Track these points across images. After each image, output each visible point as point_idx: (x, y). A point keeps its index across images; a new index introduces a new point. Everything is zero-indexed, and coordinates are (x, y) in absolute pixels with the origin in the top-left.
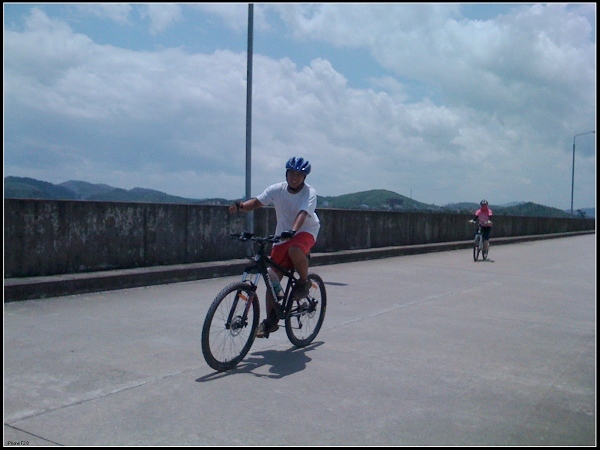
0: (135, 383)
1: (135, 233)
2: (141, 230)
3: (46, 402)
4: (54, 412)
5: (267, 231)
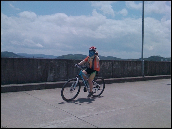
0: (112, 110)
1: (110, 69)
2: (111, 68)
3: (89, 113)
4: (91, 116)
5: (148, 68)
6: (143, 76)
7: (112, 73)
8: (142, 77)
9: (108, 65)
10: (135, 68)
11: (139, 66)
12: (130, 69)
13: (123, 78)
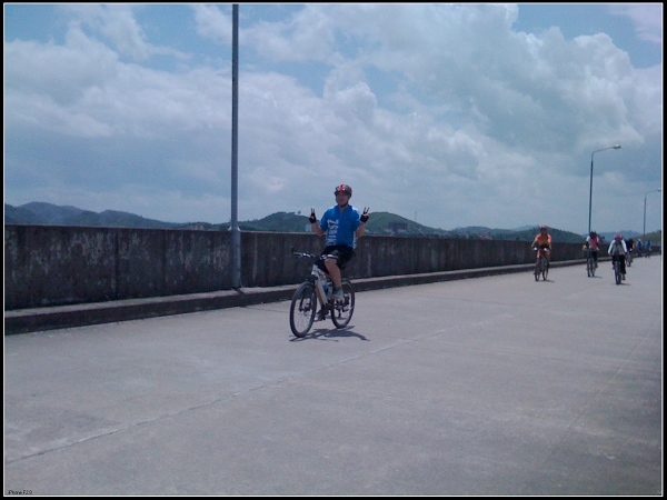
5: (256, 259)
6: (235, 289)
7: (113, 282)
8: (232, 292)
9: (99, 247)
10: (209, 259)
11: (222, 250)
12: (188, 264)
13: (159, 300)
